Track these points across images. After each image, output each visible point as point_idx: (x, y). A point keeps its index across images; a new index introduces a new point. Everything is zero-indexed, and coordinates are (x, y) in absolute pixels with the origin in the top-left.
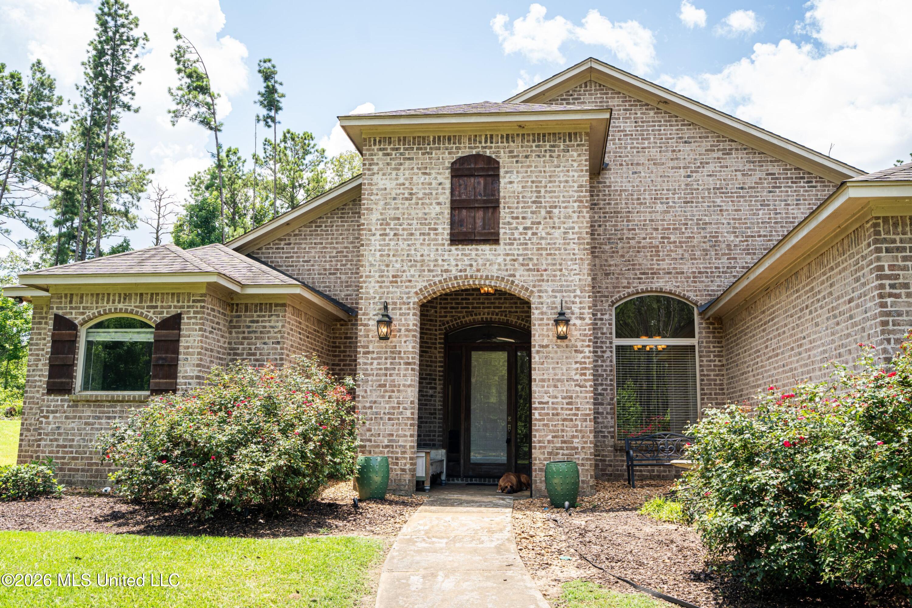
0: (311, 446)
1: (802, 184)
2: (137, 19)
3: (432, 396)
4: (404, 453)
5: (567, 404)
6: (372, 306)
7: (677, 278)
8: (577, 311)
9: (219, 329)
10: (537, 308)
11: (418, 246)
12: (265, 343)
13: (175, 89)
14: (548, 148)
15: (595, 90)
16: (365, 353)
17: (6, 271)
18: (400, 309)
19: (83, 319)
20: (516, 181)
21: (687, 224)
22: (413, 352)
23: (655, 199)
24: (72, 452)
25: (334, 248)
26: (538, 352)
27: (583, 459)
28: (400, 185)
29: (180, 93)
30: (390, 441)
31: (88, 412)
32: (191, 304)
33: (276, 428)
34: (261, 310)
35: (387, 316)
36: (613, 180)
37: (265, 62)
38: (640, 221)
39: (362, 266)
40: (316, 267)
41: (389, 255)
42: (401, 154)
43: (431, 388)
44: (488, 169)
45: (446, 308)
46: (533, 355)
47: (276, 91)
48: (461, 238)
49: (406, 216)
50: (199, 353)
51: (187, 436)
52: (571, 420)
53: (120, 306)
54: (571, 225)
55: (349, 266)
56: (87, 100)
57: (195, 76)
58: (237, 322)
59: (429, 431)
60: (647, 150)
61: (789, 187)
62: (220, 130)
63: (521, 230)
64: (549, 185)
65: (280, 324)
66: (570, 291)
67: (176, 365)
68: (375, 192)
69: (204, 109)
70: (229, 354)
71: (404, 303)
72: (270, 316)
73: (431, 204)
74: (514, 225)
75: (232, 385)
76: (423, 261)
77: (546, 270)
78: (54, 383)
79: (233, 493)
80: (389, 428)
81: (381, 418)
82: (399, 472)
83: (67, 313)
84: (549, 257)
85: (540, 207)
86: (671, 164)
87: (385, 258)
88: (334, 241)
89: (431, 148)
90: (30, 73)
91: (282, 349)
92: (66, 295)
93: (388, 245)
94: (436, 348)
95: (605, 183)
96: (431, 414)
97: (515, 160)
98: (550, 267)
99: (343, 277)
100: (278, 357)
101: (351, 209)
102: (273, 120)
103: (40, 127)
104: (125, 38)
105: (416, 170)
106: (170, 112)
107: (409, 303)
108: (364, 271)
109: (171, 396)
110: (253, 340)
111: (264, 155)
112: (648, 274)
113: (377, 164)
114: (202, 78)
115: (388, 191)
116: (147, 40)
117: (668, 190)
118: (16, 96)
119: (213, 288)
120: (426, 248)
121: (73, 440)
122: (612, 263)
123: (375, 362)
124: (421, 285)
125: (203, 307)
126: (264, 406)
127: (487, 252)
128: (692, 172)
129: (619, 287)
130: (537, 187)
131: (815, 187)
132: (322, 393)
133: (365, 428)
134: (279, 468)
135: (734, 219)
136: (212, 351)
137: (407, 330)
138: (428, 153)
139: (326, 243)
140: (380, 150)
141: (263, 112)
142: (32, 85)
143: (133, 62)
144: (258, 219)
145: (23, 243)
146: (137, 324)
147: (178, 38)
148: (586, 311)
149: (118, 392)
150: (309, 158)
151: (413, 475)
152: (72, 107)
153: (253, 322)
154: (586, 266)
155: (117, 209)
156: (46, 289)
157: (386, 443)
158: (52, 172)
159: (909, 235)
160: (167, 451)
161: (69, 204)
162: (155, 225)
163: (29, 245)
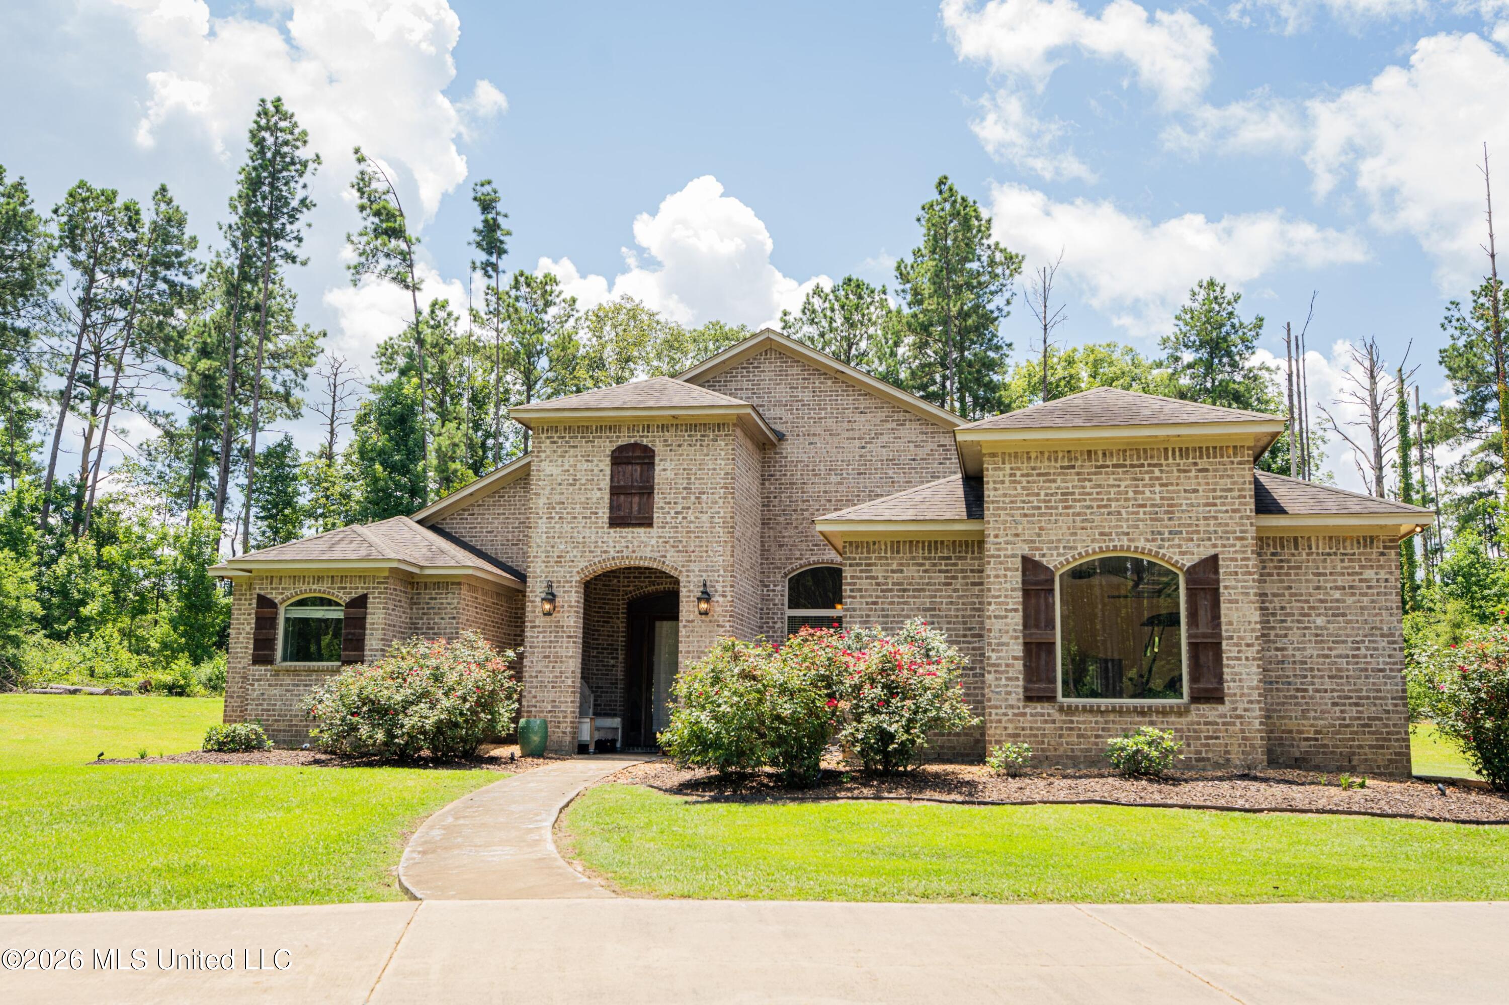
0: (468, 705)
2: (305, 133)
3: (612, 666)
4: (565, 717)
6: (538, 583)
8: (720, 589)
9: (401, 606)
10: (685, 586)
11: (581, 528)
12: (442, 618)
13: (356, 234)
14: (699, 437)
15: (775, 358)
16: (531, 627)
17: (121, 485)
18: (564, 586)
19: (283, 598)
20: (669, 468)
22: (575, 627)
23: (830, 470)
24: (274, 715)
25: (516, 519)
26: (685, 626)
28: (565, 471)
29: (364, 239)
30: (552, 706)
31: (288, 680)
32: (376, 585)
33: (441, 691)
34: (439, 588)
35: (552, 594)
36: (789, 450)
37: (482, 185)
38: (814, 492)
39: (530, 546)
40: (499, 538)
41: (554, 537)
42: (567, 442)
43: (612, 658)
44: (644, 458)
45: (629, 578)
46: (681, 629)
47: (499, 227)
48: (618, 521)
49: (570, 501)
50: (383, 629)
51: (372, 697)
53: (315, 587)
54: (718, 510)
56: (234, 245)
57: (384, 212)
58: (417, 598)
59: (610, 701)
60: (823, 420)
62: (419, 289)
63: (673, 514)
64: (698, 472)
65: (456, 601)
66: (714, 570)
67: (363, 640)
68: (542, 477)
69: (396, 261)
70: (410, 629)
71: (567, 582)
72: (447, 593)
73: (593, 489)
74: (667, 509)
75: (409, 657)
76: (585, 542)
77: (693, 551)
78: (259, 654)
79: (406, 738)
80: (552, 696)
81: (545, 686)
82: (559, 734)
83: (268, 593)
84: (697, 539)
85: (690, 493)
87: (550, 540)
88: (516, 512)
89: (593, 437)
90: (152, 205)
91: (457, 623)
92: (267, 577)
93: (554, 527)
94: (618, 618)
95: (781, 453)
96: (610, 684)
97: (669, 448)
98: (697, 549)
101: (523, 483)
102: (495, 267)
103: (165, 280)
104: (287, 160)
105: (579, 457)
106: (349, 268)
107: (572, 581)
108: (532, 552)
109: (358, 666)
110: (432, 616)
112: (819, 545)
113: (545, 452)
114: (394, 216)
115: (554, 477)
116: (319, 163)
117: (842, 461)
118: (131, 236)
119: (395, 571)
120: (587, 530)
121: (275, 704)
122: (786, 534)
123: (541, 635)
124: (582, 565)
125: (386, 588)
126: (433, 674)
127: (642, 534)
128: (866, 443)
129: (791, 558)
130: (687, 474)
132: (482, 663)
133: (531, 695)
134: (441, 720)
136: (394, 626)
137: (571, 606)
138: (591, 441)
139: (509, 514)
140: (548, 438)
141: (481, 256)
142: (155, 222)
143: (300, 194)
144: (479, 401)
145: (145, 447)
146: (330, 603)
147: (361, 160)
148: (728, 589)
149: (314, 663)
150: (553, 311)
151: (573, 738)
152: (214, 254)
153: (431, 599)
154: (729, 548)
155: (274, 391)
156: (250, 571)
157: (550, 708)
158: (182, 345)
159: (865, 555)
160: (358, 708)
161: (210, 392)
162: (328, 411)
163: (152, 448)
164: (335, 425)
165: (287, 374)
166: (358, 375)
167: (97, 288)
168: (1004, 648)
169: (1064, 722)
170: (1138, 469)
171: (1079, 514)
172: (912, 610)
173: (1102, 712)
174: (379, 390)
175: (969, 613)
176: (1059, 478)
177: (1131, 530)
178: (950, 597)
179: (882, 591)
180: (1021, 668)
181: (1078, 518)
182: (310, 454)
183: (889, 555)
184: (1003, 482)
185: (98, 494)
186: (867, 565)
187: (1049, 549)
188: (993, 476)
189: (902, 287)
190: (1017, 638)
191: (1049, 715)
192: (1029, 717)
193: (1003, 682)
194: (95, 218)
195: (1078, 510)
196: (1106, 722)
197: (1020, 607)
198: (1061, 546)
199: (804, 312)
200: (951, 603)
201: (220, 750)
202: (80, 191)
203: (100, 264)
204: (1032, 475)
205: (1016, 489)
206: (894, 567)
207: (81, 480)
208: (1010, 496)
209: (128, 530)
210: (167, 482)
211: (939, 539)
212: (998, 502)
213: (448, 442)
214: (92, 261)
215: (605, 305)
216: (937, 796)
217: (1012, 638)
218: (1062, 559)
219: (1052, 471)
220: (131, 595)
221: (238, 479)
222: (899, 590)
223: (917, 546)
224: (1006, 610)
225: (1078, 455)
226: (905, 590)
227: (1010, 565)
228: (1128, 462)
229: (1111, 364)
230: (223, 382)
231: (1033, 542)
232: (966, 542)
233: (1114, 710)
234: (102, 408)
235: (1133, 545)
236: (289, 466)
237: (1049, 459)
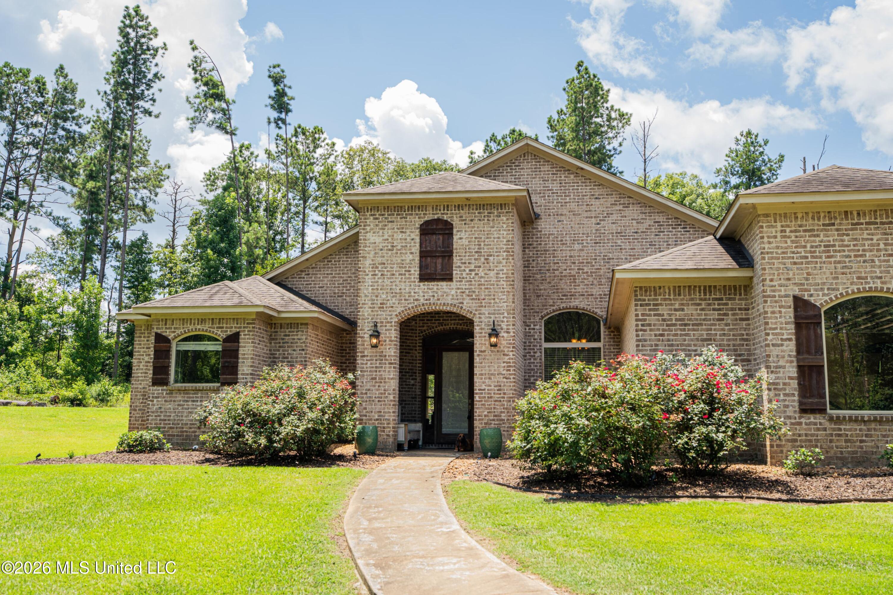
0: (327, 416)
1: (679, 230)
2: (156, 29)
3: (413, 385)
4: (388, 424)
5: (498, 390)
6: (366, 324)
7: (588, 298)
8: (505, 327)
9: (264, 341)
10: (478, 326)
11: (398, 283)
12: (294, 350)
13: (192, 97)
14: (486, 214)
15: (531, 159)
16: (362, 356)
18: (386, 326)
19: (175, 336)
20: (464, 237)
21: (596, 259)
22: (394, 356)
23: (574, 240)
24: (170, 424)
25: (341, 277)
26: (478, 355)
27: (508, 427)
28: (385, 240)
29: (198, 101)
30: (379, 416)
31: (179, 397)
32: (246, 325)
33: (305, 406)
34: (291, 328)
35: (377, 332)
36: (543, 226)
37: (274, 67)
38: (562, 257)
39: (360, 297)
40: (328, 291)
41: (378, 289)
42: (386, 218)
43: (412, 379)
44: (446, 229)
45: (423, 320)
46: (475, 357)
47: (286, 94)
48: (426, 277)
49: (389, 262)
50: (252, 358)
51: (255, 410)
52: (500, 401)
53: (199, 327)
54: (502, 268)
55: (352, 291)
56: (109, 105)
57: (211, 84)
58: (275, 336)
59: (412, 411)
60: (568, 204)
61: (670, 232)
62: (235, 134)
63: (467, 271)
64: (487, 240)
65: (304, 337)
66: (500, 314)
67: (237, 366)
68: (368, 245)
69: (219, 115)
70: (270, 358)
71: (388, 322)
72: (297, 332)
73: (406, 253)
74: (463, 268)
75: (278, 380)
76: (401, 293)
77: (484, 299)
78: (157, 378)
79: (282, 443)
80: (378, 407)
81: (373, 401)
82: (385, 437)
83: (163, 332)
84: (487, 290)
85: (481, 256)
86: (586, 214)
87: (375, 291)
88: (341, 272)
89: (406, 214)
90: (54, 78)
91: (306, 354)
92: (162, 320)
93: (377, 282)
94: (416, 350)
95: (537, 228)
96: (413, 398)
97: (463, 222)
98: (487, 297)
99: (348, 298)
100: (303, 360)
101: (353, 248)
102: (284, 122)
103: (64, 129)
104: (145, 47)
105: (396, 230)
106: (188, 119)
107: (391, 322)
108: (361, 300)
109: (235, 387)
110: (286, 348)
111: (276, 150)
112: (567, 296)
113: (369, 225)
114: (217, 86)
115: (377, 244)
116: (166, 49)
117: (583, 234)
118: (40, 100)
119: (260, 315)
120: (403, 284)
121: (170, 416)
122: (542, 288)
123: (369, 362)
124: (399, 310)
125: (253, 328)
126: (298, 393)
127: (444, 287)
128: (600, 220)
129: (546, 306)
130: (478, 241)
131: (689, 231)
132: (332, 385)
133: (362, 407)
134: (308, 429)
135: (630, 255)
136: (259, 356)
137: (391, 341)
138: (404, 218)
139: (335, 274)
140: (371, 215)
141: (274, 114)
142: (56, 90)
143: (154, 70)
144: (271, 211)
145: (50, 240)
146: (210, 339)
147: (194, 49)
148: (511, 327)
149: (199, 385)
150: (320, 151)
151: (395, 439)
152: (95, 111)
153: (286, 335)
154: (511, 297)
155: (136, 203)
156: (149, 315)
157: (376, 417)
158: (75, 172)
159: (653, 297)
160: (243, 419)
161: (94, 203)
162: (172, 218)
163: (55, 241)
164: (176, 227)
165: (145, 193)
166: (191, 194)
167: (17, 134)
168: (781, 370)
169: (834, 430)
170: (887, 226)
171: (839, 262)
172: (692, 340)
173: (864, 421)
174: (206, 203)
175: (738, 342)
176: (822, 234)
177: (883, 275)
178: (723, 330)
179: (667, 325)
180: (796, 386)
181: (839, 265)
182: (159, 246)
183: (672, 297)
184: (775, 237)
185: (19, 272)
186: (655, 305)
187: (816, 290)
188: (767, 232)
189: (551, 134)
190: (792, 362)
191: (821, 424)
192: (804, 426)
193: (782, 397)
194: (16, 88)
195: (838, 259)
196: (869, 430)
197: (793, 337)
198: (826, 287)
199: (485, 152)
200: (724, 335)
201: (131, 451)
202: (5, 69)
203: (19, 118)
204: (800, 231)
205: (786, 243)
206: (677, 306)
207: (7, 262)
208: (782, 248)
209: (41, 295)
210: (65, 264)
211: (713, 284)
212: (772, 253)
213: (253, 237)
214: (14, 116)
215: (354, 147)
216: (763, 495)
217: (787, 362)
218: (827, 298)
219: (816, 228)
220: (42, 338)
221: (112, 262)
222: (681, 325)
223: (694, 290)
224: (782, 339)
225: (837, 215)
226: (685, 325)
227: (783, 304)
228: (878, 220)
229: (683, 186)
230: (102, 196)
231: (803, 284)
232: (735, 287)
233: (875, 420)
234: (21, 215)
235: (885, 287)
236: (145, 253)
237: (813, 218)
